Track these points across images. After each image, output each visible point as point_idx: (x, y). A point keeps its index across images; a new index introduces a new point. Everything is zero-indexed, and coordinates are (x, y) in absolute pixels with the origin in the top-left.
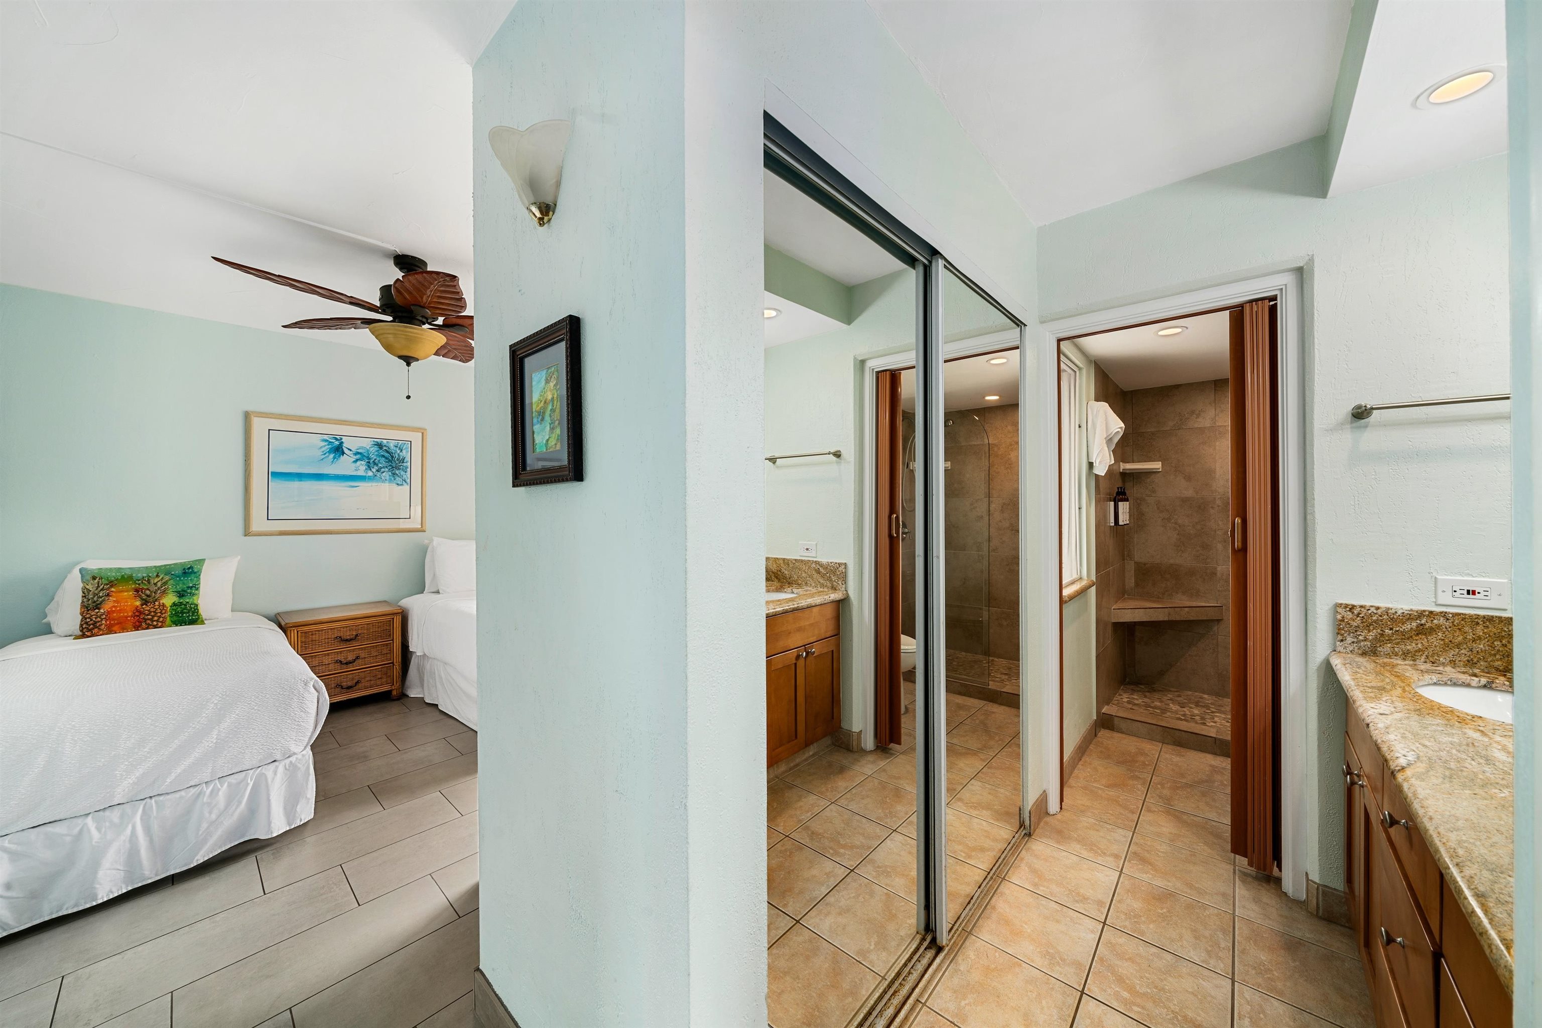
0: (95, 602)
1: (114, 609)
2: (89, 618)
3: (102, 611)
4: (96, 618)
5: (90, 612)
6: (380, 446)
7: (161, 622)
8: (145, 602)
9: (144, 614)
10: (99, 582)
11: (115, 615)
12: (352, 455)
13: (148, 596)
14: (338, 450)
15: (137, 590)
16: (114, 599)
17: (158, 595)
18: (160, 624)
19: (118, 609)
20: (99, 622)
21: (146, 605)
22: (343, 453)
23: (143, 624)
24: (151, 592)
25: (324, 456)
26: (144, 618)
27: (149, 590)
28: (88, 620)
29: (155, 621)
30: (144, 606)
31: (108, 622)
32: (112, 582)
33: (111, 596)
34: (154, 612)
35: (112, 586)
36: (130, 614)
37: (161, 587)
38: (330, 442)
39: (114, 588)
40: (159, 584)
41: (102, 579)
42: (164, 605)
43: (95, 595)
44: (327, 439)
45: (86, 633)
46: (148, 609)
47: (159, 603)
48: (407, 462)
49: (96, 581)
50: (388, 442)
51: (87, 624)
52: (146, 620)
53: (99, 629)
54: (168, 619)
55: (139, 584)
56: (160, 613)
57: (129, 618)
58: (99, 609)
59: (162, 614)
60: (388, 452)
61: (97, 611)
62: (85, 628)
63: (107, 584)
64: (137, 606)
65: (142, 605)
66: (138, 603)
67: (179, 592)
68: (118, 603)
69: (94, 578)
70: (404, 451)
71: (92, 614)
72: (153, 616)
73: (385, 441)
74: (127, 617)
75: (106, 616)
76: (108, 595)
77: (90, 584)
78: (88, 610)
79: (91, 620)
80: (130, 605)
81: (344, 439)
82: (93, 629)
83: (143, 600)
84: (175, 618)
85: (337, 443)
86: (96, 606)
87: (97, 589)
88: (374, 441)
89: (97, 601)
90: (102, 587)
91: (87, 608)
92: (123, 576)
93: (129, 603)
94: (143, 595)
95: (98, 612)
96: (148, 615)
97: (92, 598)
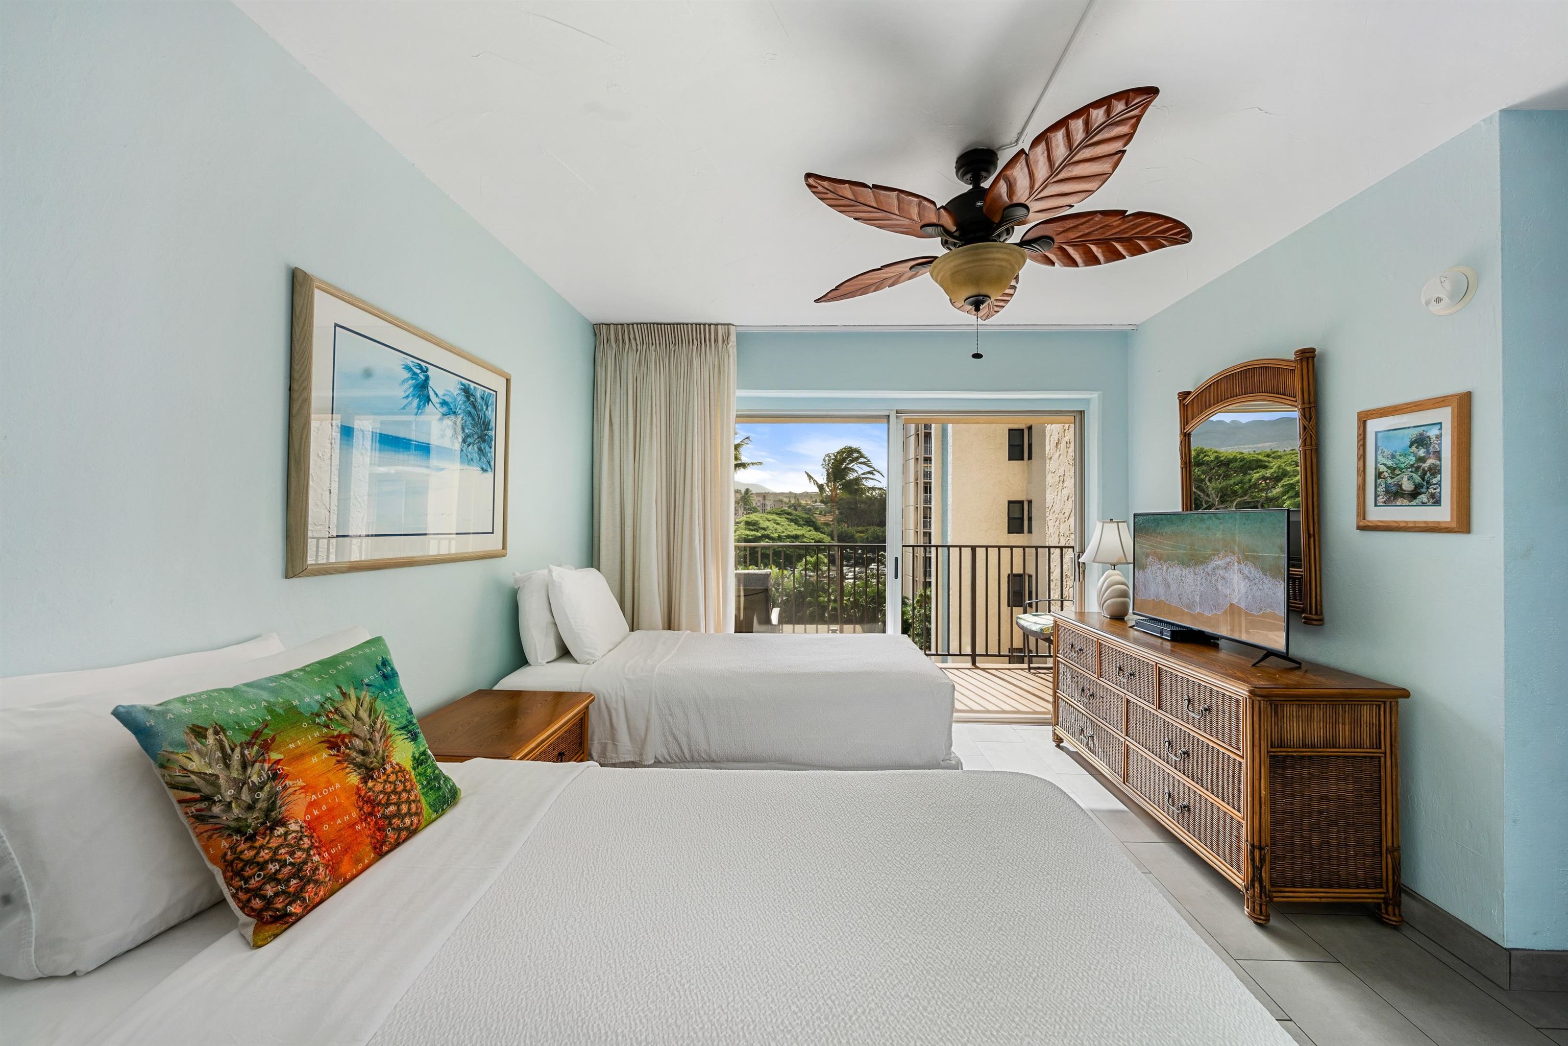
0: (250, 808)
1: (316, 813)
2: (272, 860)
3: (293, 827)
4: (292, 854)
5: (260, 841)
6: (467, 392)
7: (416, 814)
8: (368, 774)
9: (379, 804)
10: (220, 742)
11: (326, 827)
12: (438, 406)
13: (364, 753)
14: (422, 389)
15: (333, 744)
16: (300, 783)
17: (380, 746)
18: (415, 820)
19: (324, 808)
20: (305, 863)
21: (372, 778)
22: (428, 400)
23: (391, 834)
24: (364, 741)
25: (406, 401)
26: (385, 817)
27: (357, 736)
28: (272, 867)
29: (405, 815)
30: (370, 784)
31: (326, 855)
32: (257, 734)
33: (286, 776)
34: (394, 792)
35: (266, 747)
36: (354, 815)
37: (375, 723)
38: (415, 374)
39: (277, 750)
40: (364, 714)
41: (223, 730)
42: (402, 770)
43: (239, 785)
44: (411, 364)
45: (291, 909)
46: (379, 787)
47: (392, 766)
48: (491, 430)
49: (211, 740)
50: (475, 387)
51: (279, 882)
52: (389, 818)
53: (316, 882)
54: (423, 801)
55: (327, 727)
56: (405, 790)
57: (358, 827)
58: (283, 823)
59: (409, 792)
60: (474, 407)
61: (281, 830)
62: (277, 894)
63: (250, 744)
64: (357, 787)
65: (365, 781)
66: (354, 779)
67: (406, 726)
68: (315, 793)
69: (199, 732)
70: (490, 408)
71: (274, 844)
72: (399, 805)
73: (472, 385)
74: (352, 826)
75: (311, 837)
76: (275, 776)
77: (195, 757)
78: (252, 838)
79: (283, 864)
80: (343, 789)
81: (432, 372)
82: (302, 889)
83: (359, 766)
84: (432, 796)
85: (422, 377)
86: (267, 816)
87: (228, 766)
88: (462, 384)
89: (255, 801)
90: (236, 756)
91: (238, 831)
92: (270, 709)
93: (338, 786)
94: (354, 754)
95: (286, 834)
96: (388, 805)
97: (237, 798)
